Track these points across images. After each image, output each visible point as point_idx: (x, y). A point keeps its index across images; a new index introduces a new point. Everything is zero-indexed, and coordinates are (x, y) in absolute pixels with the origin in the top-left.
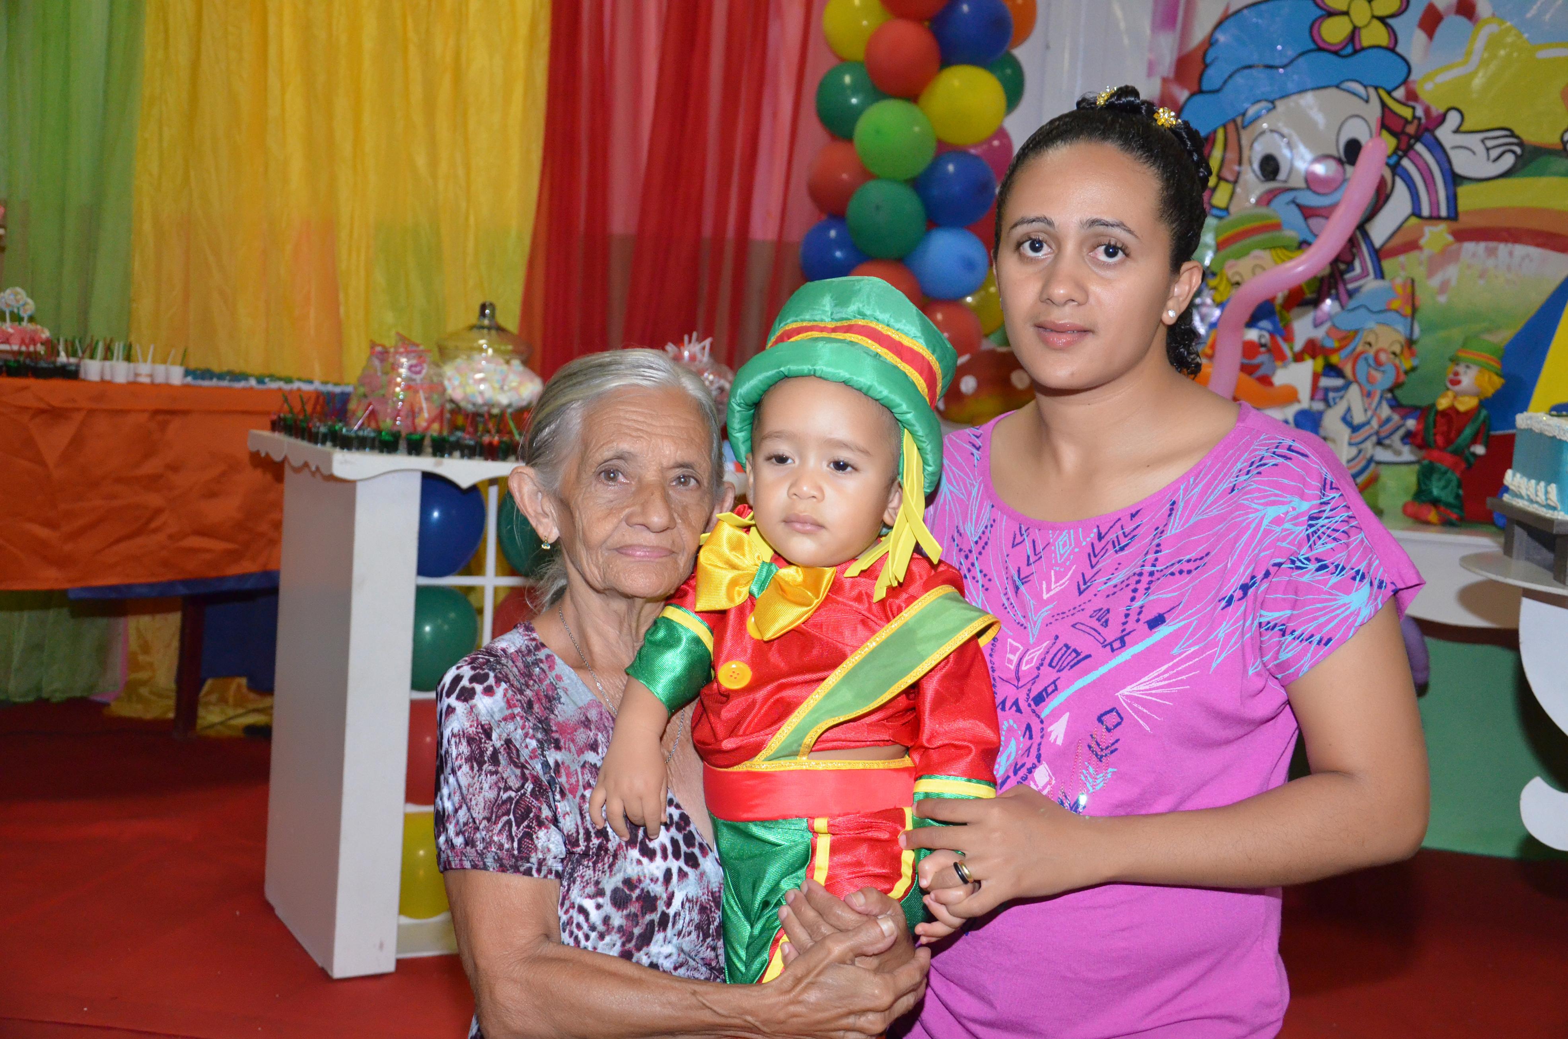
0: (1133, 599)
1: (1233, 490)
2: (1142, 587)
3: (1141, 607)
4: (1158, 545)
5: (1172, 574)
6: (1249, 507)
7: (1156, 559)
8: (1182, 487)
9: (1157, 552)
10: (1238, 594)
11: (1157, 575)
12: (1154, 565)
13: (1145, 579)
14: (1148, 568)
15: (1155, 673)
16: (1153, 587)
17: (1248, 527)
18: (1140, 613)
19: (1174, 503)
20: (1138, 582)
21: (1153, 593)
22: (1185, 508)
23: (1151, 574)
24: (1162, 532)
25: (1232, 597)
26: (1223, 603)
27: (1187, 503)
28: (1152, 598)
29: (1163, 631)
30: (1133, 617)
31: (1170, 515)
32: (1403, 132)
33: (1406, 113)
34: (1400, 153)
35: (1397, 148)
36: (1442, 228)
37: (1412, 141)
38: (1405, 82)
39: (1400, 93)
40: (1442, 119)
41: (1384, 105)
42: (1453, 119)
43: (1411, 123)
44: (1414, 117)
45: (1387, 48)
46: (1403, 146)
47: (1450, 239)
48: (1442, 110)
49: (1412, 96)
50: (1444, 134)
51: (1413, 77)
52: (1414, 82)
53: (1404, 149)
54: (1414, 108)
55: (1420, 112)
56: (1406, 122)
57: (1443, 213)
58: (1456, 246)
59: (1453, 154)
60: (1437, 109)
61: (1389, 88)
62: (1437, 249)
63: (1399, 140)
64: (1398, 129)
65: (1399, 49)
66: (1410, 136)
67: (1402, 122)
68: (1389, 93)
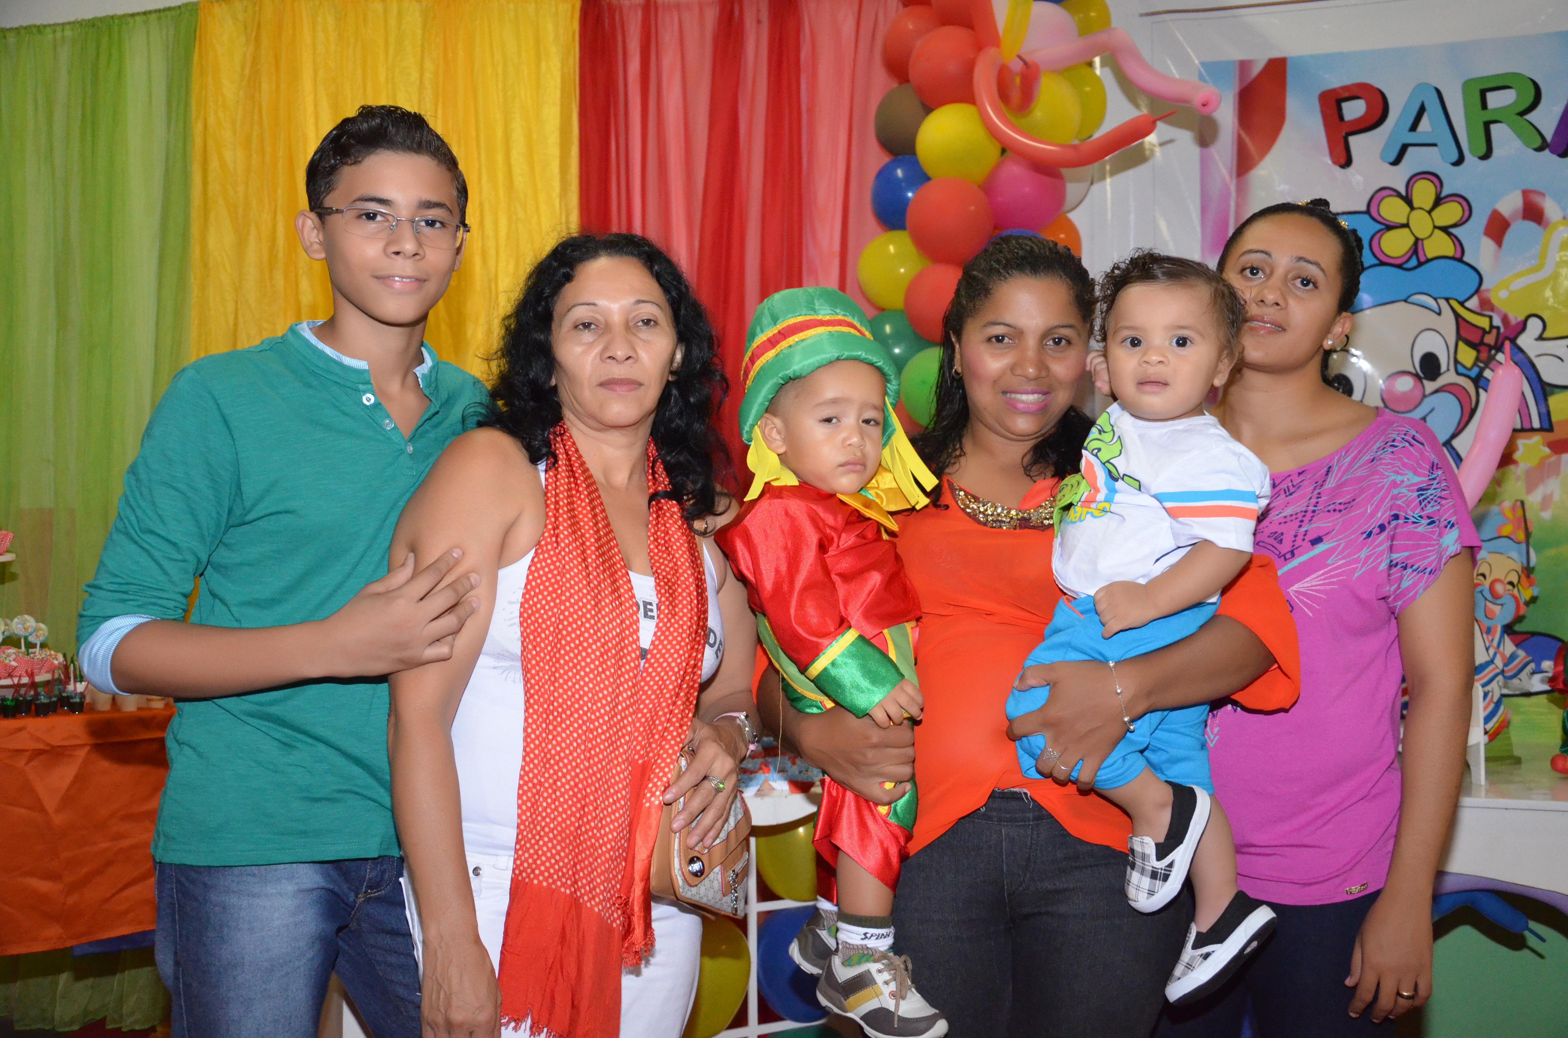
0: (1300, 526)
1: (1373, 460)
2: (1306, 519)
3: (1306, 531)
4: (1319, 493)
5: (1329, 511)
6: (1383, 474)
7: (1317, 503)
8: (1336, 458)
9: (1318, 498)
10: (1376, 530)
11: (1317, 512)
12: (1315, 506)
13: (1309, 514)
14: (1311, 508)
15: (1315, 576)
16: (1314, 519)
17: (1383, 486)
18: (1305, 535)
19: (1330, 467)
20: (1304, 516)
21: (1315, 523)
22: (1339, 471)
23: (1314, 511)
24: (1322, 486)
25: (1371, 533)
26: (1365, 535)
27: (1340, 468)
28: (1314, 526)
29: (1321, 548)
30: (1300, 537)
31: (1327, 474)
32: (1482, 343)
33: (1484, 323)
34: (1482, 365)
35: (1477, 359)
36: (1537, 439)
37: (1493, 352)
38: (1477, 291)
39: (1473, 303)
40: (1523, 327)
41: (1457, 316)
42: (1534, 326)
43: (1489, 332)
44: (1492, 326)
45: (1453, 258)
46: (1484, 355)
47: (1547, 451)
48: (1521, 318)
49: (1486, 305)
50: (1526, 341)
51: (1484, 287)
52: (1488, 290)
53: (1486, 360)
54: (1491, 318)
55: (1497, 322)
56: (1484, 332)
57: (1536, 424)
58: (1553, 458)
59: (1540, 363)
60: (1516, 316)
61: (1461, 299)
62: (1534, 462)
63: (1478, 351)
64: (1475, 338)
65: (1465, 259)
66: (1490, 348)
67: (1480, 332)
68: (1462, 304)
